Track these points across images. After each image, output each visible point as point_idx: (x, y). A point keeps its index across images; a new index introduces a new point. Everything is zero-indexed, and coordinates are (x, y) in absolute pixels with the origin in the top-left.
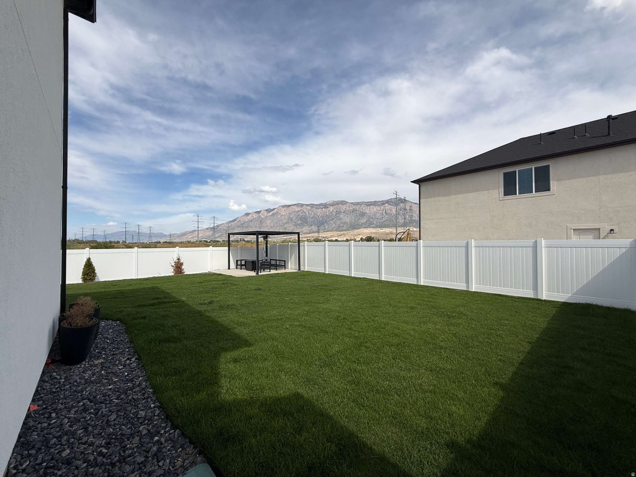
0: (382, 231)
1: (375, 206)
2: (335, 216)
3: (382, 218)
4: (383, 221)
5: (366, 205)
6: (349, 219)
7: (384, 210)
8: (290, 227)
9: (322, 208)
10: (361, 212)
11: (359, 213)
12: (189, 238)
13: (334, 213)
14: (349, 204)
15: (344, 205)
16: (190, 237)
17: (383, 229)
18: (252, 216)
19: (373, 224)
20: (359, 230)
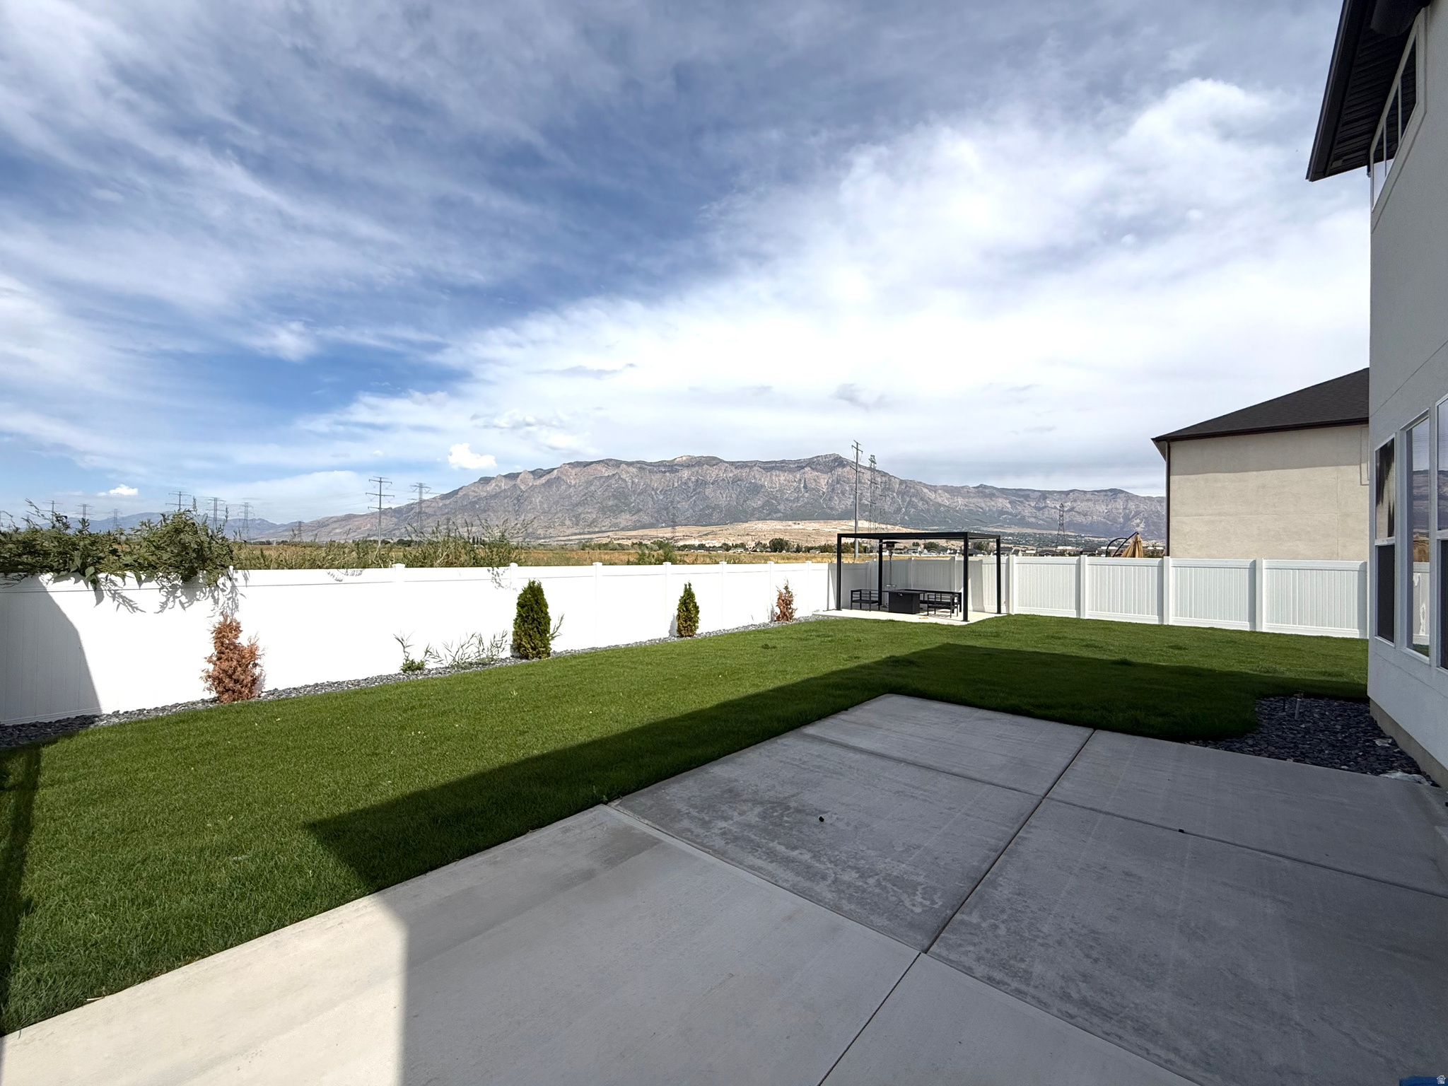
0: (797, 527)
1: (782, 470)
2: (694, 490)
3: (797, 499)
4: (800, 506)
5: (764, 469)
6: (724, 499)
7: (803, 481)
8: (588, 513)
9: (665, 472)
10: (751, 483)
11: (747, 485)
12: (336, 534)
13: (690, 484)
14: (726, 465)
15: (715, 467)
16: (338, 531)
17: (799, 524)
18: (497, 485)
19: (779, 511)
20: (746, 525)
